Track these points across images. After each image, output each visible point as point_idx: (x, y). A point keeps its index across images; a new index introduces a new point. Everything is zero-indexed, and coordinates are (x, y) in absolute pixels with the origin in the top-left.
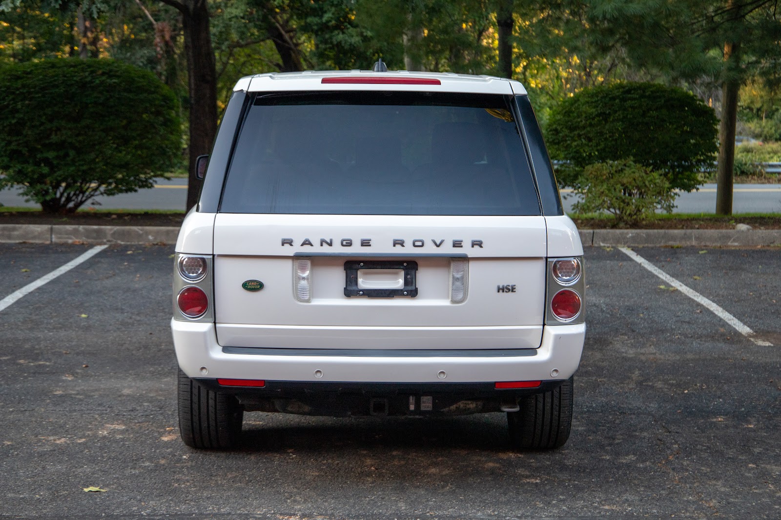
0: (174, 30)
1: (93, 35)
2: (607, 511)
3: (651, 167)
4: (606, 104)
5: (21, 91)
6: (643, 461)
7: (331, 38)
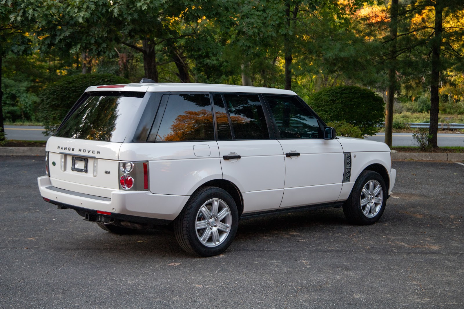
0: (128, 57)
1: (89, 60)
2: (329, 249)
3: (353, 124)
4: (334, 95)
5: (72, 88)
6: (344, 235)
7: (203, 61)
